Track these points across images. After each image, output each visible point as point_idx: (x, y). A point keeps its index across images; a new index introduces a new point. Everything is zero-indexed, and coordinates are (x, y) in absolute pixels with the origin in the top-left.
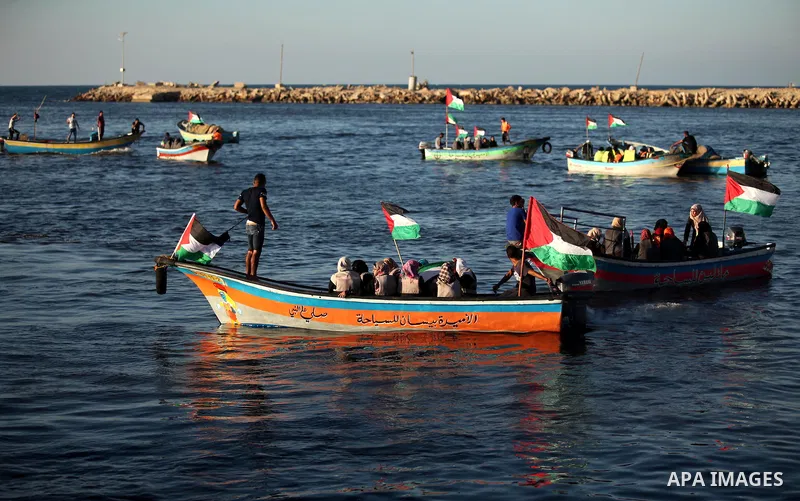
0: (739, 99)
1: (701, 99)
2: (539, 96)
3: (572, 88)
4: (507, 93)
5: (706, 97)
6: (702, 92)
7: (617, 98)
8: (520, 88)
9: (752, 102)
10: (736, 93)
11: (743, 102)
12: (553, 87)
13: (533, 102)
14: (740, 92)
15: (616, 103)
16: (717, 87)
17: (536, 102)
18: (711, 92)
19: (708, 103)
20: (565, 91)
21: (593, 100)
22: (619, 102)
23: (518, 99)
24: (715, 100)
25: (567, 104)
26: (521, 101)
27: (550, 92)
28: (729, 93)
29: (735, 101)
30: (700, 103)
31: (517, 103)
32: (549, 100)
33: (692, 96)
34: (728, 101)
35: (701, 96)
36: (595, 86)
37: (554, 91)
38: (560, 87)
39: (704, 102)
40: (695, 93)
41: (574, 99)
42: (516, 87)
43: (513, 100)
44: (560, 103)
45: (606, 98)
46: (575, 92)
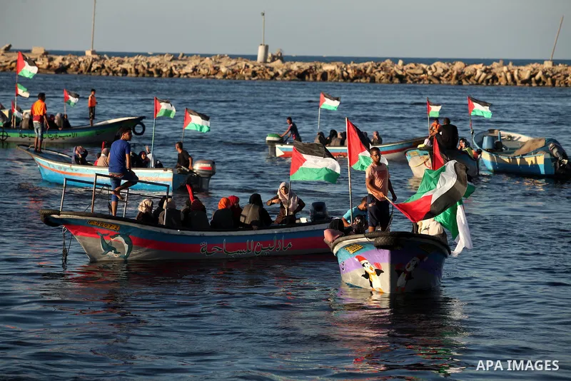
2: (425, 72)
3: (468, 62)
4: (384, 69)
7: (526, 76)
8: (400, 62)
13: (417, 79)
15: (524, 82)
17: (420, 80)
20: (458, 66)
21: (495, 78)
22: (528, 81)
23: (398, 76)
25: (460, 83)
26: (402, 79)
27: (440, 67)
31: (397, 81)
32: (438, 78)
36: (497, 61)
37: (445, 66)
38: (451, 61)
41: (469, 77)
42: (395, 61)
43: (391, 78)
44: (452, 82)
45: (512, 76)
46: (472, 68)
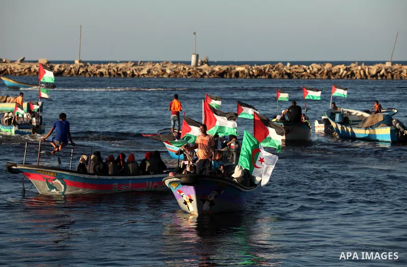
2: (305, 71)
3: (334, 64)
4: (277, 69)
7: (374, 72)
8: (288, 64)
12: (317, 63)
13: (300, 76)
15: (373, 76)
17: (302, 76)
20: (328, 66)
21: (353, 74)
22: (376, 76)
23: (287, 74)
25: (329, 78)
26: (290, 76)
27: (315, 67)
31: (286, 77)
32: (314, 74)
37: (319, 66)
38: (323, 63)
41: (335, 74)
42: (285, 63)
43: (282, 75)
44: (324, 77)
45: (365, 72)
46: (337, 67)
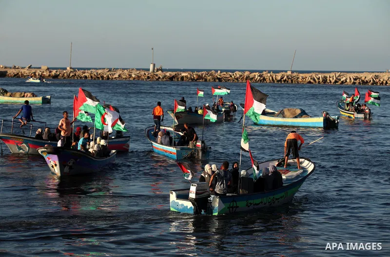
0: (355, 79)
1: (331, 79)
2: (231, 76)
3: (251, 72)
4: (211, 75)
5: (335, 78)
6: (332, 75)
7: (279, 78)
8: (219, 72)
9: (363, 81)
10: (353, 76)
11: (357, 81)
12: (239, 71)
13: (227, 80)
14: (356, 75)
15: (278, 81)
16: (341, 72)
17: (229, 80)
18: (337, 75)
19: (336, 82)
20: (247, 73)
21: (264, 79)
22: (280, 80)
23: (218, 78)
24: (340, 80)
26: (220, 80)
27: (238, 74)
28: (349, 75)
29: (352, 80)
30: (331, 82)
31: (217, 81)
32: (237, 79)
33: (326, 78)
34: (348, 81)
35: (332, 77)
36: (265, 71)
37: (240, 73)
38: (244, 71)
39: (333, 81)
40: (327, 75)
41: (252, 79)
42: (216, 71)
43: (214, 79)
44: (244, 81)
45: (272, 78)
46: (253, 74)
